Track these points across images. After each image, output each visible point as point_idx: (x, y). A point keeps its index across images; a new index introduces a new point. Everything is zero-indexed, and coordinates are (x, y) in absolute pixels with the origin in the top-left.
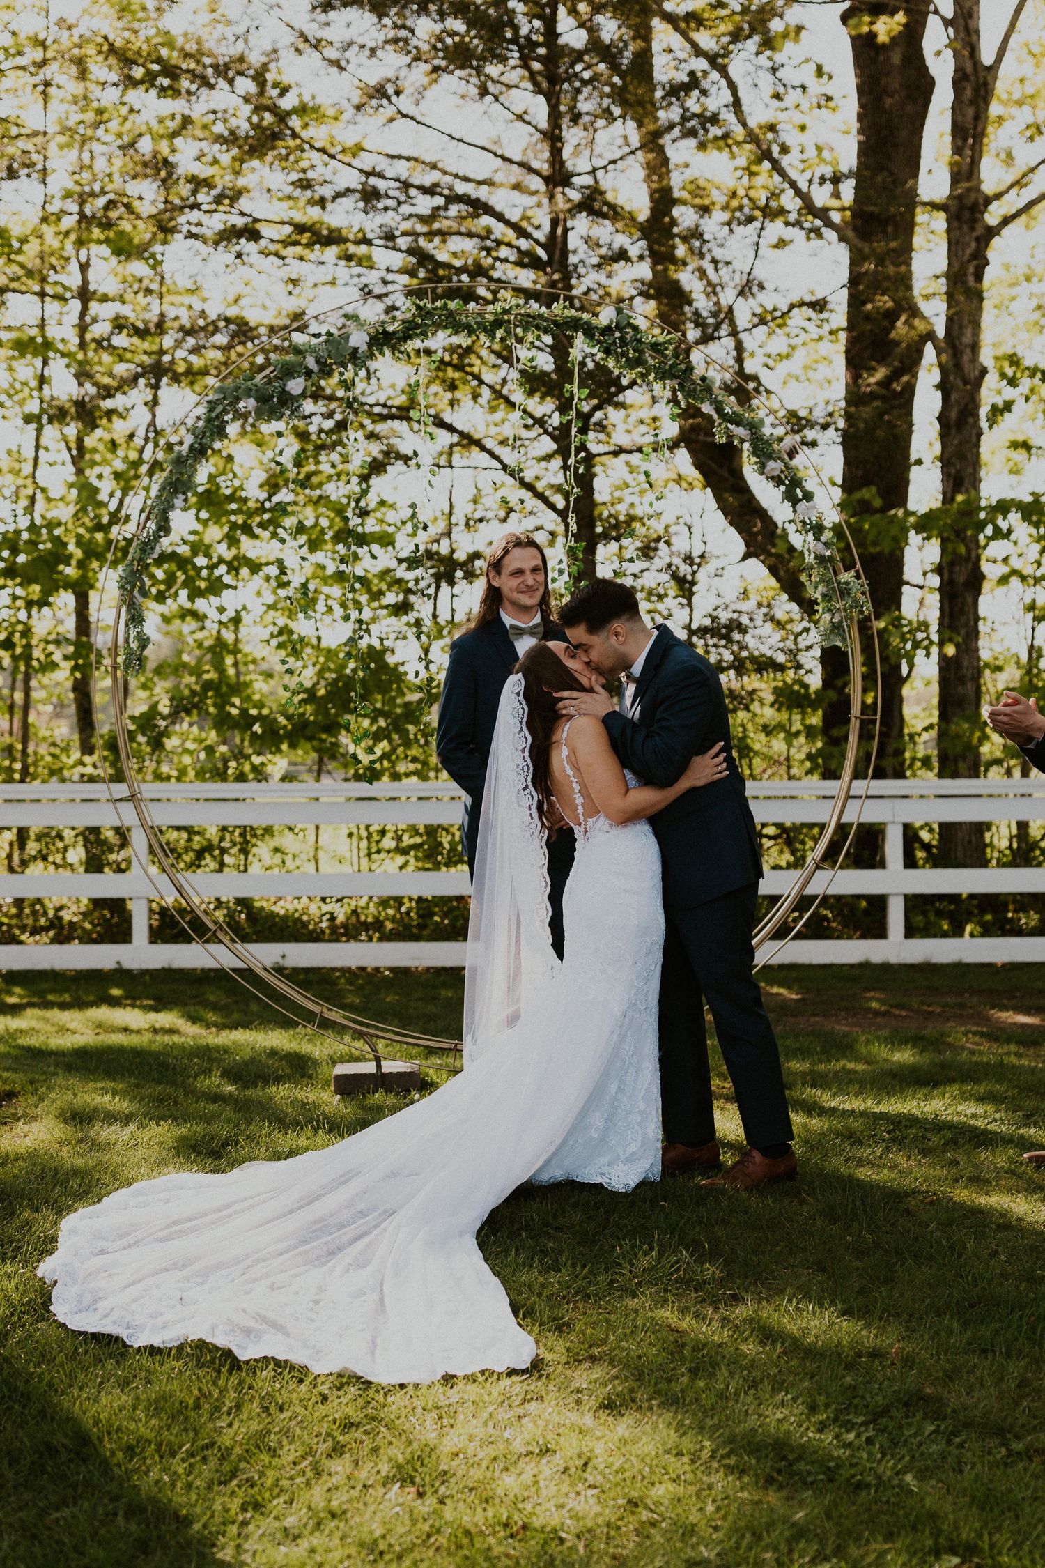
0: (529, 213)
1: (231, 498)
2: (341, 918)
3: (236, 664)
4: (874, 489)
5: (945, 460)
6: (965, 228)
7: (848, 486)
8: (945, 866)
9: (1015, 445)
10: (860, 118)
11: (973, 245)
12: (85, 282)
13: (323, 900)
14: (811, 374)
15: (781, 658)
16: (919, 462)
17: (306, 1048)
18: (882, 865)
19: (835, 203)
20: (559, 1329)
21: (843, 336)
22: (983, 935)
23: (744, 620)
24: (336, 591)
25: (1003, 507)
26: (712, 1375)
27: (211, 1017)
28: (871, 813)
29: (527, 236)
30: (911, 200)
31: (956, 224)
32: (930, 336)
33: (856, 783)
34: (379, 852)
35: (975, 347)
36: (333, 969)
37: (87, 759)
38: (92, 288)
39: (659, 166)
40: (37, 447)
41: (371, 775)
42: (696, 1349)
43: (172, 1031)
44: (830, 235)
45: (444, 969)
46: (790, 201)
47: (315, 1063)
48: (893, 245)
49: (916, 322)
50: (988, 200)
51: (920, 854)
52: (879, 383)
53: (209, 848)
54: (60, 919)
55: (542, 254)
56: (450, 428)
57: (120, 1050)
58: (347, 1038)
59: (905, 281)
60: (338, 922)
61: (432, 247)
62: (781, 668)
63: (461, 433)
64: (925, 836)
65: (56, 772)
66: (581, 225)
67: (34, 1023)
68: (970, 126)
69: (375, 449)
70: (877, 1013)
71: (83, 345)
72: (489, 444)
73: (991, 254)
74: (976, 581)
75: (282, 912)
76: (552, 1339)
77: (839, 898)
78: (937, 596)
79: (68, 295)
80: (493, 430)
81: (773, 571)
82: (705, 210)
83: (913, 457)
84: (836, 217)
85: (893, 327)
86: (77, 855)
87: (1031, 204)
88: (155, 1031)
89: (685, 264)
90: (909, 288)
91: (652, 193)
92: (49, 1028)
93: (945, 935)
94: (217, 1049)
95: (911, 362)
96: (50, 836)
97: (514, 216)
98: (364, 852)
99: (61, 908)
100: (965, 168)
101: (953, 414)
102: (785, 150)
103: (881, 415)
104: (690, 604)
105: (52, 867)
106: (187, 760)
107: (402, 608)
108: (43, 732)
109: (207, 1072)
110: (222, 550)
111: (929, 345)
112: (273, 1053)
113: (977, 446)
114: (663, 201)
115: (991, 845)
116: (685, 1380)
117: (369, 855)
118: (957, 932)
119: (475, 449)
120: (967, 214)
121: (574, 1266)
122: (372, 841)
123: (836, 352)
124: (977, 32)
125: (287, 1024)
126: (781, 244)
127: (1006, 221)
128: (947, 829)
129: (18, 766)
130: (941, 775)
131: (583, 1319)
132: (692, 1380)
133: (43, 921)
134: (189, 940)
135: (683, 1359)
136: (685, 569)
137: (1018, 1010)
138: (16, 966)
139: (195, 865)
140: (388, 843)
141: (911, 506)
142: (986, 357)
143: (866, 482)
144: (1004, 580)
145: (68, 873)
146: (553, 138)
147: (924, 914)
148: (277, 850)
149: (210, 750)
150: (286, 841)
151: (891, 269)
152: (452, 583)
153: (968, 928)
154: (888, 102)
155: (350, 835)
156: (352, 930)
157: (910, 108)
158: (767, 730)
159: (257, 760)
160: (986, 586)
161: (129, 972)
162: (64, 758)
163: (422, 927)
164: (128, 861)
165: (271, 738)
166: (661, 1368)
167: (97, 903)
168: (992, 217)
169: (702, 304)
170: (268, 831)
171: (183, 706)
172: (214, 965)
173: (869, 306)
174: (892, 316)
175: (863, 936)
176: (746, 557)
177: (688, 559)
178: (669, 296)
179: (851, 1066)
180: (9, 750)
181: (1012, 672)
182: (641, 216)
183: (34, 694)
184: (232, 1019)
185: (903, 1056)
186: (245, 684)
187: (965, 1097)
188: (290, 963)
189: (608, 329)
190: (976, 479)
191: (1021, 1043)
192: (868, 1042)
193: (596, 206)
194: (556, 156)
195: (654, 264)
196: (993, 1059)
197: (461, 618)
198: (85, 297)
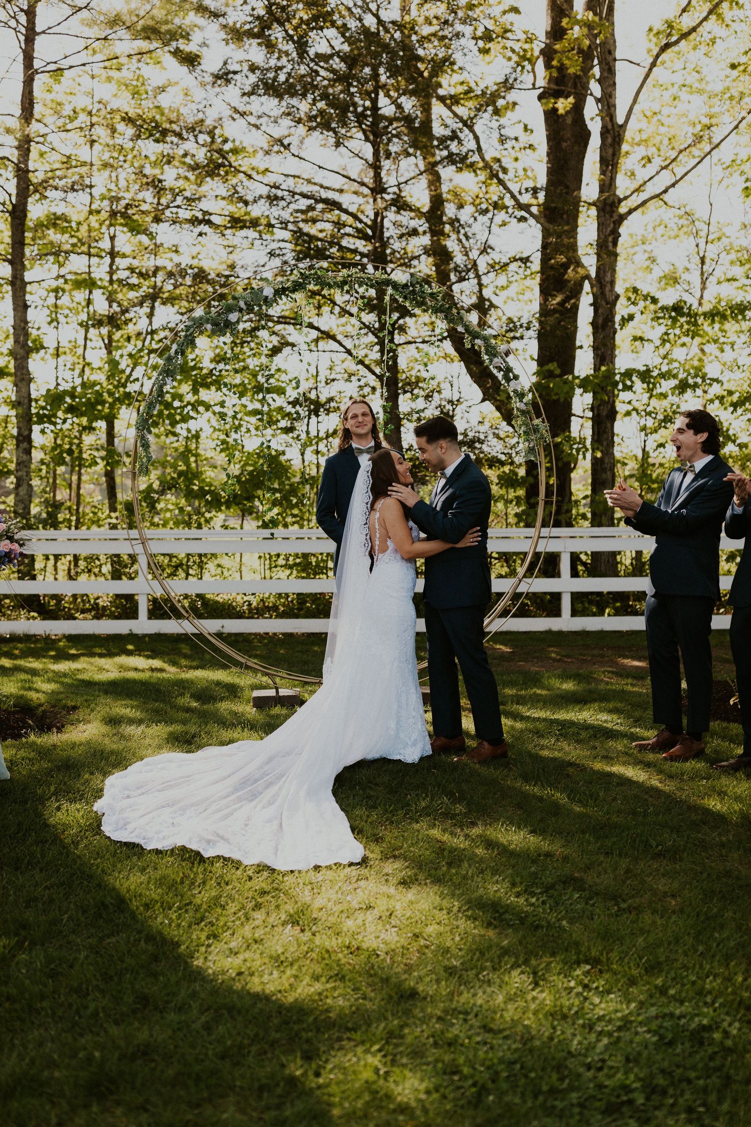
0: (362, 207)
1: (194, 368)
2: (254, 604)
3: (196, 461)
4: (555, 364)
5: (595, 348)
6: (607, 216)
7: (542, 361)
8: (594, 576)
9: (635, 339)
10: (548, 155)
11: (612, 225)
12: (113, 247)
13: (245, 594)
14: (521, 297)
15: (503, 458)
16: (581, 347)
17: (236, 680)
18: (559, 575)
19: (534, 202)
20: (377, 840)
21: (538, 278)
22: (615, 615)
23: (482, 437)
24: (253, 420)
25: (628, 374)
26: (460, 866)
27: (184, 662)
28: (552, 547)
29: (361, 221)
30: (577, 202)
31: (602, 214)
32: (588, 277)
33: (543, 530)
34: (276, 566)
35: (613, 283)
36: (251, 634)
37: (113, 515)
38: (116, 249)
39: (435, 181)
40: (86, 339)
41: (272, 524)
42: (451, 851)
43: (161, 670)
44: (532, 221)
45: (313, 634)
46: (509, 202)
47: (242, 689)
48: (566, 228)
49: (579, 270)
50: (620, 201)
51: (580, 568)
52: (558, 304)
53: (180, 565)
54: (97, 604)
55: (370, 232)
56: (317, 329)
58: (259, 676)
59: (574, 247)
60: (253, 606)
61: (306, 228)
62: (503, 464)
63: (323, 332)
64: (583, 557)
65: (95, 522)
66: (391, 216)
67: (85, 665)
68: (610, 158)
69: (275, 340)
70: (554, 660)
71: (111, 282)
72: (339, 337)
73: (622, 230)
74: (613, 414)
75: (223, 602)
76: (373, 846)
77: (534, 594)
78: (590, 423)
79: (103, 254)
80: (341, 329)
81: (498, 409)
82: (461, 206)
83: (578, 344)
84: (534, 210)
85: (566, 272)
86: (107, 569)
87: (644, 203)
88: (152, 670)
89: (449, 236)
90: (576, 250)
91: (432, 197)
92: (93, 668)
93: (594, 615)
94: (188, 681)
95: (576, 292)
96: (91, 559)
97: (353, 209)
98: (267, 566)
99: (98, 598)
100: (607, 182)
101: (600, 321)
102: (505, 171)
103: (559, 322)
105: (93, 577)
106: (168, 515)
107: (288, 430)
108: (88, 499)
109: (183, 695)
110: (190, 398)
111: (587, 282)
112: (218, 683)
113: (614, 338)
114: (437, 202)
115: (621, 563)
116: (445, 868)
117: (270, 568)
118: (601, 613)
119: (331, 341)
120: (608, 208)
121: (385, 805)
122: (272, 560)
123: (535, 284)
124: (614, 106)
126: (504, 224)
127: (630, 212)
128: (595, 555)
129: (74, 518)
130: (593, 525)
131: (389, 834)
132: (448, 869)
133: (88, 606)
134: (170, 618)
135: (444, 857)
136: (449, 408)
137: (634, 658)
138: (74, 632)
139: (173, 574)
140: (281, 562)
141: (576, 373)
142: (619, 288)
143: (551, 360)
144: (628, 414)
145: (102, 579)
146: (376, 167)
147: (582, 602)
148: (219, 566)
149: (181, 510)
150: (225, 561)
151: (566, 241)
152: (317, 416)
153: (607, 611)
154: (564, 145)
155: (260, 557)
156: (260, 611)
157: (576, 148)
159: (207, 515)
160: (619, 417)
161: (136, 635)
162: (100, 514)
163: (300, 609)
164: (137, 572)
165: (216, 503)
167: (118, 596)
168: (623, 209)
169: (459, 259)
170: (214, 555)
171: (167, 486)
172: (183, 632)
173: (553, 262)
174: (565, 266)
175: (548, 616)
176: (483, 400)
177: (450, 402)
178: (441, 255)
179: (539, 692)
180: (69, 508)
181: (632, 466)
182: (425, 209)
183: (84, 478)
184: (194, 664)
185: (568, 686)
186: (201, 473)
187: (601, 710)
188: (226, 630)
189: (405, 286)
190: (613, 357)
191: (634, 677)
192: (549, 678)
193: (400, 204)
194: (377, 177)
195: (432, 236)
196: (618, 687)
197: (323, 435)
198: (112, 254)
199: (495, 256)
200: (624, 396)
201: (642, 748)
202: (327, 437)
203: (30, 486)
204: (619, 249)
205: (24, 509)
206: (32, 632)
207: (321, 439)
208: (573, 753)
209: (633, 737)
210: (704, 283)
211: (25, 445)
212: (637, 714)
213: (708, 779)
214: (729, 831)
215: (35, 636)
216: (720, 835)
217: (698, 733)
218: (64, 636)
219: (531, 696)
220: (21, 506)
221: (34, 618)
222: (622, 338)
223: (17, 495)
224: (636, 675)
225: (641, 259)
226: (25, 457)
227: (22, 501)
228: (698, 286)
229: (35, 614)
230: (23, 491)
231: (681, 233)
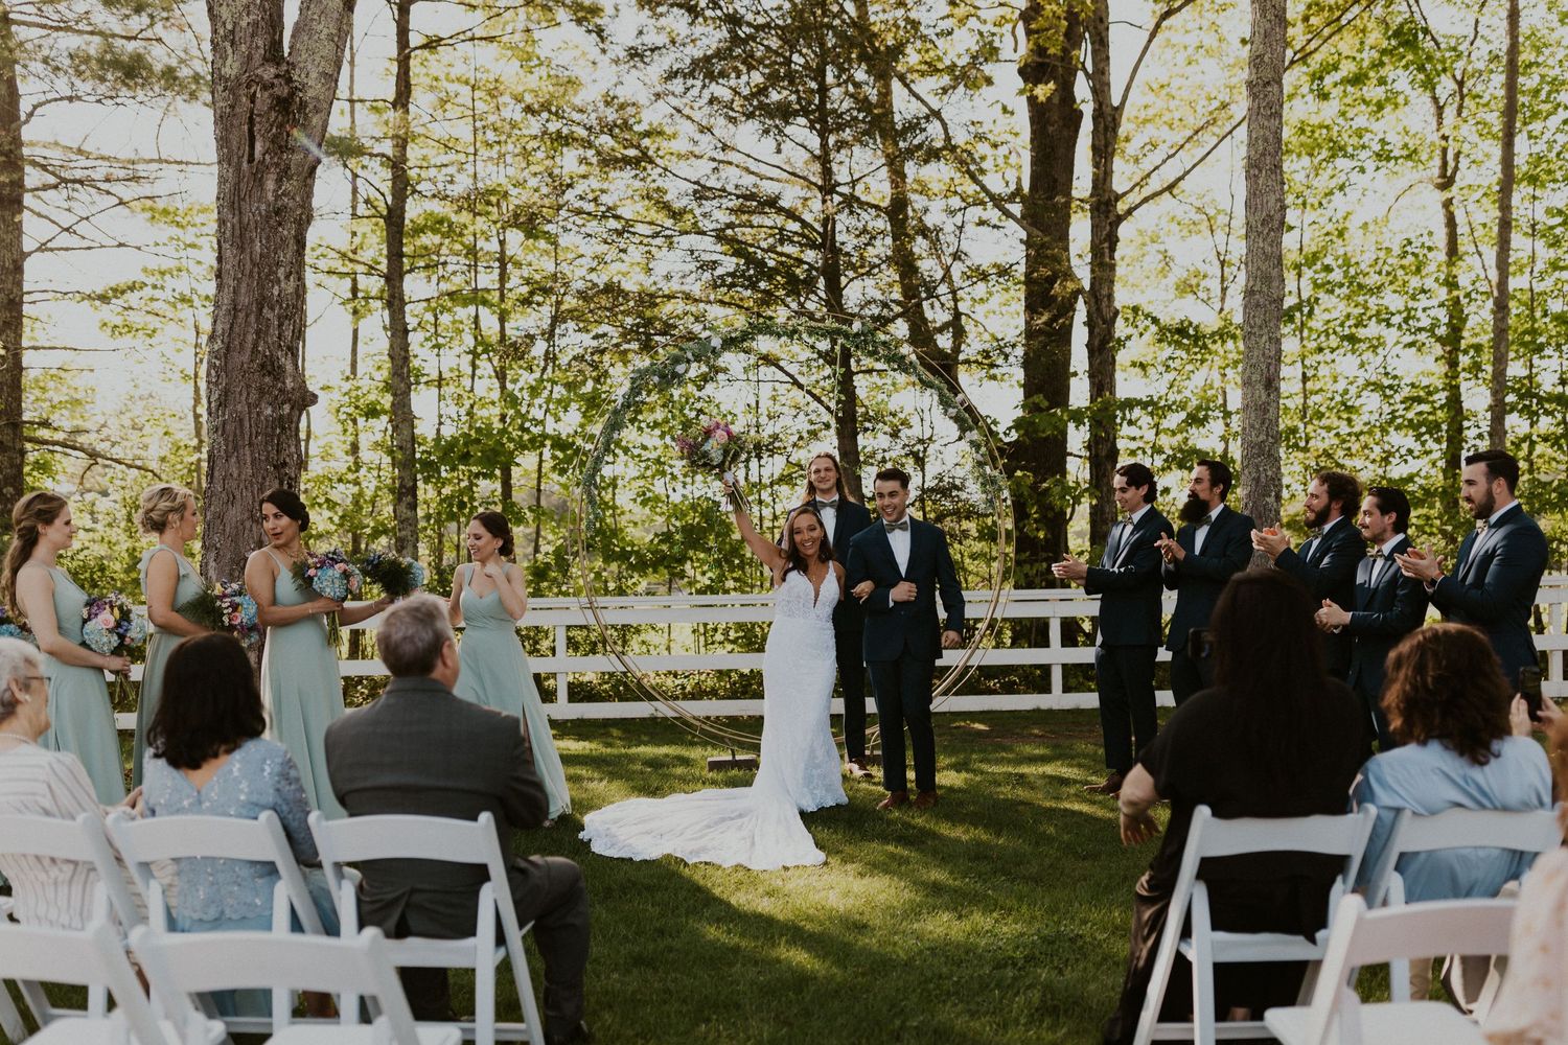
3: (613, 516)
4: (1043, 395)
5: (1092, 374)
6: (1103, 216)
7: (1029, 389)
9: (1134, 365)
10: (1032, 141)
11: (1108, 227)
12: (503, 252)
13: (675, 676)
16: (1075, 374)
21: (1022, 289)
23: (958, 482)
25: (1130, 404)
28: (1041, 611)
29: (809, 226)
30: (1067, 199)
31: (1096, 213)
32: (1080, 291)
34: (713, 643)
35: (1110, 297)
38: (507, 256)
39: (898, 176)
40: (474, 368)
41: (706, 590)
49: (1070, 282)
50: (1118, 197)
51: (1080, 638)
52: (1045, 323)
55: (820, 240)
60: (687, 690)
66: (843, 221)
68: (1103, 147)
72: (782, 363)
73: (1120, 233)
74: (1113, 454)
78: (1087, 464)
83: (1072, 370)
85: (1052, 287)
87: (1146, 200)
89: (914, 241)
90: (1062, 262)
95: (1068, 308)
98: (702, 642)
100: (1102, 175)
101: (1096, 343)
103: (1045, 347)
104: (923, 470)
111: (1080, 298)
113: (1113, 363)
117: (706, 645)
119: (772, 368)
120: (1103, 208)
122: (706, 635)
123: (1018, 298)
124: (1108, 85)
139: (591, 652)
140: (719, 637)
141: (1071, 405)
142: (1117, 306)
143: (1039, 390)
146: (824, 159)
148: (644, 643)
150: (650, 636)
151: (1049, 252)
152: (759, 457)
154: (1051, 129)
155: (693, 632)
156: (698, 694)
157: (1065, 133)
158: (973, 557)
164: (551, 649)
165: (642, 566)
168: (1121, 207)
170: (638, 631)
174: (1051, 281)
175: (1035, 692)
177: (921, 441)
178: (905, 263)
186: (622, 530)
188: (660, 714)
190: (1112, 384)
193: (850, 202)
194: (827, 172)
195: (895, 239)
197: (766, 481)
198: (503, 261)
199: (971, 263)
200: (1125, 432)
201: (1092, 791)
202: (772, 485)
204: (1117, 258)
207: (765, 487)
210: (1224, 291)
211: (408, 499)
222: (1122, 362)
226: (407, 514)
228: (1218, 296)
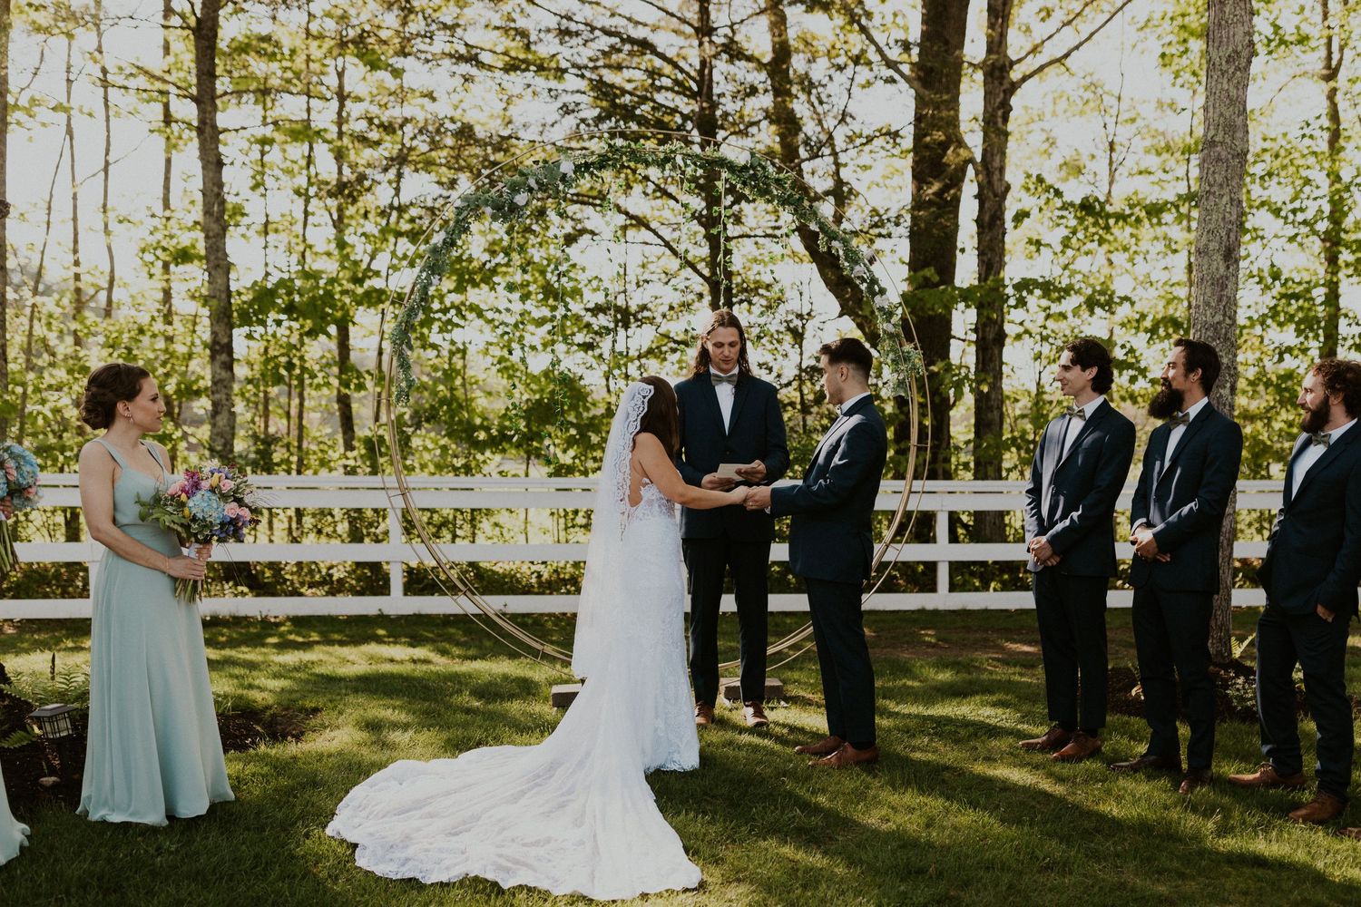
0: (683, 52)
2: (546, 576)
3: (463, 385)
4: (932, 269)
5: (981, 250)
6: (996, 82)
7: (914, 265)
8: (978, 542)
9: (1030, 242)
11: (1002, 95)
12: (341, 86)
13: (532, 562)
14: (888, 181)
16: (962, 250)
17: (528, 673)
18: (934, 540)
19: (905, 57)
20: (716, 862)
21: (910, 158)
22: (1002, 590)
26: (816, 888)
27: (456, 651)
28: (926, 504)
29: (682, 71)
30: (958, 64)
31: (990, 79)
32: (971, 160)
33: (915, 482)
34: (573, 526)
35: (1002, 170)
36: (542, 615)
37: (349, 454)
38: (347, 90)
39: (779, 23)
40: (306, 213)
41: (567, 470)
42: (806, 872)
43: (427, 662)
44: (903, 84)
46: (872, 55)
47: (537, 685)
48: (946, 96)
49: (961, 151)
50: (1012, 64)
51: (960, 531)
52: (934, 194)
53: (445, 523)
54: (331, 576)
55: (695, 88)
56: (626, 213)
57: (392, 676)
58: (558, 666)
59: (953, 123)
60: (543, 579)
61: (610, 77)
63: (632, 217)
64: (965, 518)
65: (324, 463)
66: (721, 67)
67: (321, 656)
68: (1000, 8)
69: (568, 227)
70: (929, 645)
71: (341, 134)
72: (653, 225)
73: (1014, 101)
74: (1001, 338)
75: (501, 571)
76: (712, 869)
77: (903, 563)
78: (973, 348)
79: (329, 95)
80: (657, 213)
81: (860, 326)
82: (811, 61)
83: (959, 245)
84: (905, 69)
85: (945, 154)
86: (343, 528)
87: (1041, 68)
88: (414, 661)
90: (956, 126)
91: (774, 44)
92: (333, 660)
93: (977, 590)
94: (464, 675)
95: (956, 180)
96: (324, 513)
97: (670, 53)
98: (562, 526)
99: (331, 567)
100: (997, 39)
101: (987, 218)
102: (869, 15)
103: (936, 218)
105: (324, 539)
106: (427, 456)
107: (587, 347)
108: (315, 433)
109: (459, 692)
110: (455, 298)
111: (970, 167)
112: (505, 677)
113: (1003, 242)
114: (782, 52)
116: (799, 891)
117: (566, 528)
118: (985, 587)
119: (643, 229)
120: (997, 73)
121: (725, 821)
122: (568, 519)
123: (905, 165)
125: (513, 656)
126: (869, 84)
127: (1024, 79)
128: (979, 516)
129: (294, 459)
130: (976, 478)
131: (731, 854)
132: (803, 892)
133: (317, 577)
135: (797, 878)
136: (797, 323)
137: (1023, 642)
138: (301, 613)
139: (437, 536)
140: (580, 520)
141: (958, 283)
142: (1010, 176)
143: (926, 265)
144: (1018, 337)
145: (337, 542)
146: (701, 1)
147: (962, 574)
148: (496, 525)
150: (503, 518)
151: (944, 114)
152: (626, 327)
153: (993, 585)
155: (552, 514)
156: (554, 585)
159: (480, 458)
160: (1008, 341)
161: (388, 616)
162: (330, 452)
164: (386, 533)
165: (498, 442)
166: (783, 884)
167: (358, 565)
168: (1015, 75)
169: (810, 128)
170: (490, 511)
171: (424, 417)
172: (461, 612)
173: (928, 139)
174: (944, 146)
175: (921, 591)
176: (841, 315)
177: (800, 316)
178: (786, 122)
179: (910, 683)
180: (288, 446)
181: (1025, 403)
182: (767, 59)
183: (306, 403)
184: (471, 652)
185: (945, 676)
186: (472, 400)
187: (983, 704)
188: (510, 610)
189: (745, 168)
190: (1002, 265)
191: (1023, 666)
192: (922, 666)
193: (733, 51)
194: (705, 13)
195: (776, 96)
196: (1005, 678)
197: (633, 353)
198: (342, 97)
199: (855, 126)
200: (1016, 315)
201: (1030, 748)
202: (639, 357)
203: (233, 414)
204: (1010, 127)
205: (225, 445)
206: (242, 613)
207: (632, 360)
208: (950, 755)
209: (1020, 735)
210: (1112, 173)
211: (224, 357)
212: (1025, 708)
213: (1103, 781)
214: (1125, 840)
215: (246, 618)
216: (1115, 844)
217: (1094, 729)
218: (288, 619)
219: (900, 689)
220: (221, 441)
221: (244, 595)
222: (1014, 239)
223: (214, 425)
224: (1026, 663)
225: (1037, 139)
226: (224, 374)
227: (221, 434)
228: (1106, 179)
229: (245, 589)
230: (222, 420)
231: (1086, 108)
